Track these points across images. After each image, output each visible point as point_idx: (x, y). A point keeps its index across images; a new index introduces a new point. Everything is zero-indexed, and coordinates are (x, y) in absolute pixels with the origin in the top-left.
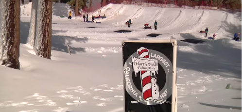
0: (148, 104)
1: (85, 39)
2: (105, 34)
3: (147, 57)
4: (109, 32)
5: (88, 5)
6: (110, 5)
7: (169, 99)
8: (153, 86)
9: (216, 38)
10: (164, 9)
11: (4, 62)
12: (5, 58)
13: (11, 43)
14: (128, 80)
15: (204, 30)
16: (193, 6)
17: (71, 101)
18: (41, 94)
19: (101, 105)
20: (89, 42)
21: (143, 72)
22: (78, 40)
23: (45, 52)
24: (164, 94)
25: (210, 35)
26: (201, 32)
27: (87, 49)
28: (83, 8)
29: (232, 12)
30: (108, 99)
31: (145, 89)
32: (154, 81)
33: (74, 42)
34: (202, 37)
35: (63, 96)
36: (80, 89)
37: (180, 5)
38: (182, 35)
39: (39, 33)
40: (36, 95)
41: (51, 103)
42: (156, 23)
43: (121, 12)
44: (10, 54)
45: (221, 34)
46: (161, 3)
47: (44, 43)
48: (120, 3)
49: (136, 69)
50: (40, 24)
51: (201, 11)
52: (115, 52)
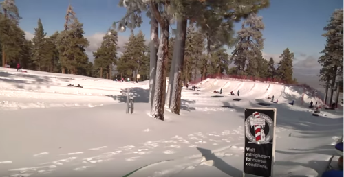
0: (259, 143)
1: (194, 102)
2: (205, 99)
3: (258, 117)
4: (208, 97)
5: (193, 79)
6: (208, 79)
7: (271, 141)
8: (262, 133)
9: (279, 102)
10: (244, 83)
11: (156, 116)
12: (156, 114)
13: (160, 105)
14: (247, 130)
15: (271, 97)
16: (262, 81)
17: (197, 141)
18: (180, 136)
19: (215, 144)
20: (197, 104)
21: (256, 126)
22: (189, 102)
23: (177, 111)
24: (268, 138)
25: (275, 100)
26: (269, 98)
27: (197, 108)
28: (190, 81)
29: (288, 86)
30: (219, 141)
31: (257, 135)
32: (262, 131)
33: (187, 103)
34: (269, 101)
35: (192, 138)
36: (200, 134)
37: (254, 80)
38: (257, 100)
39: (173, 99)
40: (177, 137)
41: (187, 142)
42: (239, 92)
43: (215, 84)
44: (159, 111)
45: (281, 100)
46: (242, 78)
47: (176, 105)
48: (214, 78)
49: (252, 124)
50: (174, 93)
51: (268, 85)
52: (215, 110)
